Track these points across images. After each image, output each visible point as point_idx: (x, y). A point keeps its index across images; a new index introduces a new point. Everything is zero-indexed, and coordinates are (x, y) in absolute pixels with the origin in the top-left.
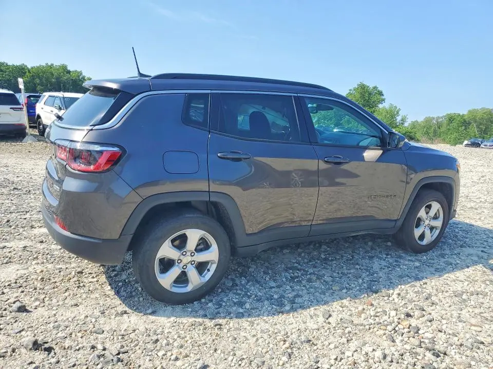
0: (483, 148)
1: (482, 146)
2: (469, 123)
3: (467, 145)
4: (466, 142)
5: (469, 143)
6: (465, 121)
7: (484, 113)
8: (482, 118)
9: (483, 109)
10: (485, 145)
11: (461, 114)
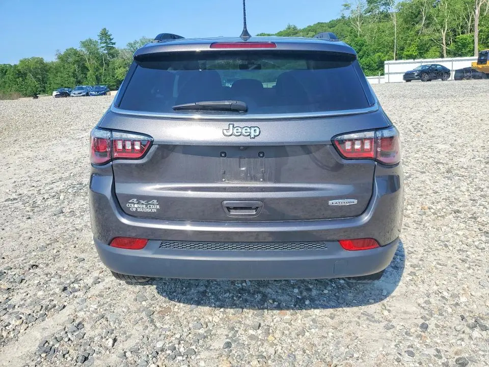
0: (73, 96)
1: (72, 95)
2: (25, 74)
3: (57, 96)
4: (55, 93)
5: (58, 93)
6: (20, 72)
7: (37, 62)
8: (36, 68)
9: (33, 58)
10: (74, 94)
11: (12, 65)
